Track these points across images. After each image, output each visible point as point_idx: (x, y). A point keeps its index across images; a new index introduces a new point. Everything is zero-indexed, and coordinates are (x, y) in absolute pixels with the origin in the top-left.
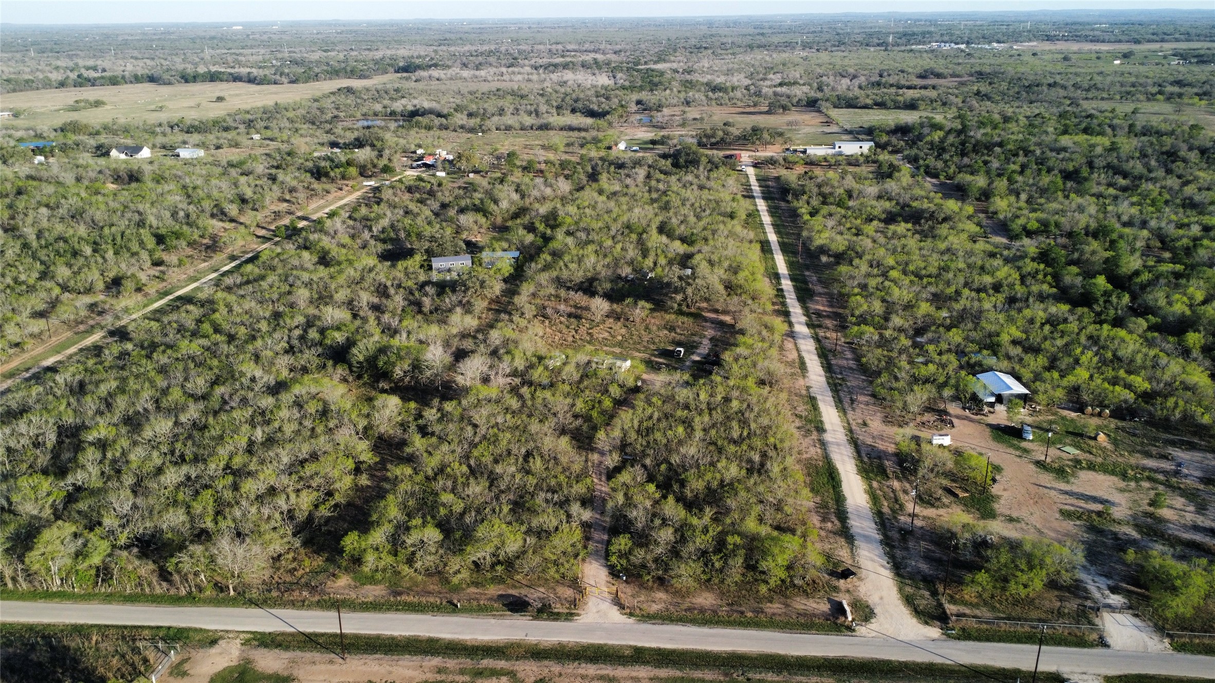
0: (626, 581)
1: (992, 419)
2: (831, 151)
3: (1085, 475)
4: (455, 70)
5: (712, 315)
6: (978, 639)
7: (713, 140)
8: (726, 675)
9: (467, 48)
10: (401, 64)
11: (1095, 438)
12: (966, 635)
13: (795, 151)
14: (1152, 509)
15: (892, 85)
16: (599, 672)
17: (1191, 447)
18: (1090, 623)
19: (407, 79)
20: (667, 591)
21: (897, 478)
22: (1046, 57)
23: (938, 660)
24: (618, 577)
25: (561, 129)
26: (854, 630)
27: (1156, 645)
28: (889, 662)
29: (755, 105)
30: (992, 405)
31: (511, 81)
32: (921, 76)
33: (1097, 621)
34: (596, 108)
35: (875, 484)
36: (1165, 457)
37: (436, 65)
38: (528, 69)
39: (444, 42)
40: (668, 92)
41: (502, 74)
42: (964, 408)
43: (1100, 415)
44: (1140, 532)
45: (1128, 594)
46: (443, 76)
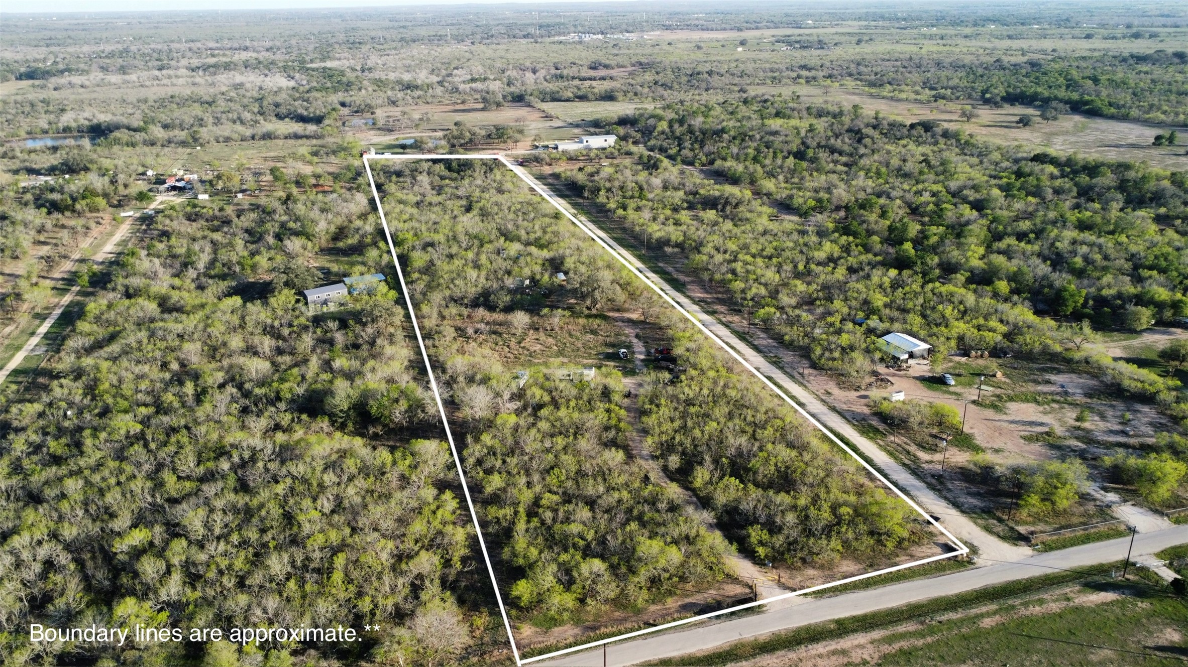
0: (773, 567)
1: (913, 372)
2: (581, 146)
3: (1012, 406)
4: (96, 76)
5: (616, 315)
6: (1058, 548)
7: (462, 141)
8: (922, 623)
9: (86, 49)
10: (23, 70)
11: (994, 376)
12: (1048, 548)
13: (547, 147)
14: (1078, 424)
15: (573, 78)
16: (828, 649)
17: (1059, 372)
18: (1113, 518)
19: (43, 87)
20: (814, 568)
21: (891, 434)
22: (681, 45)
23: (1049, 571)
24: (765, 565)
25: (286, 138)
26: (973, 564)
27: (1163, 523)
28: (1018, 582)
29: (463, 102)
30: (906, 361)
31: (173, 85)
32: (593, 68)
33: (1115, 515)
34: (305, 113)
35: (881, 443)
36: (1048, 382)
37: (68, 70)
38: (183, 72)
39: (49, 42)
40: (363, 91)
41: (157, 78)
42: (887, 367)
43: (982, 356)
44: (1084, 443)
45: (1116, 491)
46: (87, 83)
